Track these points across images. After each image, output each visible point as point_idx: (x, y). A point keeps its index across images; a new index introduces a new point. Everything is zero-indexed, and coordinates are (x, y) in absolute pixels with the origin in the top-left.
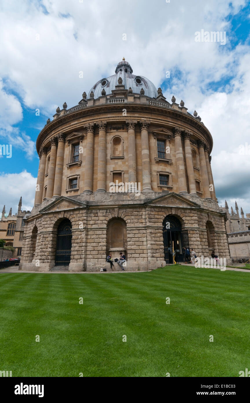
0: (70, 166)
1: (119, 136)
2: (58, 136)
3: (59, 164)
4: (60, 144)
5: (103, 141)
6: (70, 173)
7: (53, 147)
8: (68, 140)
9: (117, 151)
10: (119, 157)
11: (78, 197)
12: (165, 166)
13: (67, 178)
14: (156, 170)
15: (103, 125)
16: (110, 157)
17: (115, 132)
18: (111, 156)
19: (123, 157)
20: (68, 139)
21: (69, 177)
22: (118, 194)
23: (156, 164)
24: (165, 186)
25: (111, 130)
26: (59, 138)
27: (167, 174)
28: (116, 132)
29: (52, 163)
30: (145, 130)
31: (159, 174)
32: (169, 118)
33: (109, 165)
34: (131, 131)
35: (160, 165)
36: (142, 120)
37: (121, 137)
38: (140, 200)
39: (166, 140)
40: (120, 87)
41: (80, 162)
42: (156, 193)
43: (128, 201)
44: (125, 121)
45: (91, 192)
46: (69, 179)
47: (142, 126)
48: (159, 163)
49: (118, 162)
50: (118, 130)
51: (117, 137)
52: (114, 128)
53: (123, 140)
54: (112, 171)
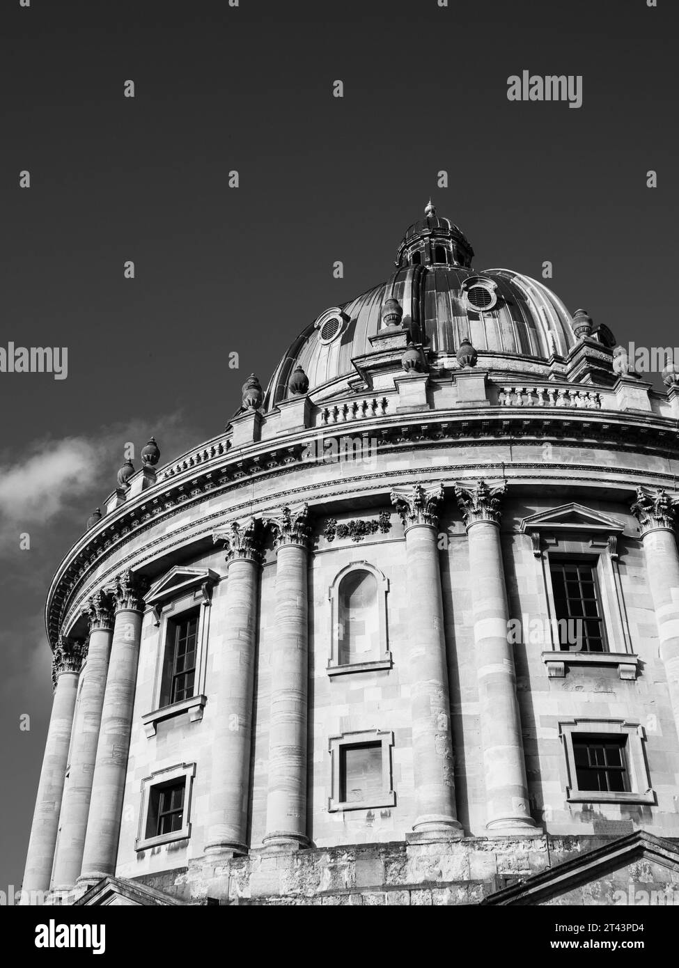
0: (156, 722)
1: (367, 564)
2: (113, 586)
3: (113, 718)
4: (124, 623)
5: (294, 597)
6: (157, 759)
7: (97, 639)
8: (152, 603)
9: (363, 633)
10: (365, 664)
11: (179, 880)
12: (602, 689)
13: (145, 780)
14: (556, 714)
15: (293, 524)
16: (327, 669)
17: (349, 547)
18: (332, 666)
19: (388, 665)
20: (153, 598)
21: (149, 778)
22: (357, 858)
23: (553, 684)
24: (611, 795)
25: (330, 540)
26: (120, 594)
27: (616, 729)
28: (355, 546)
29: (89, 713)
30: (482, 526)
31: (573, 734)
32: (600, 453)
33: (323, 705)
34: (420, 534)
35: (572, 686)
36: (465, 479)
37: (374, 567)
38: (469, 884)
39: (596, 557)
40: (388, 340)
41: (199, 701)
42: (551, 839)
43: (406, 893)
44: (388, 495)
45: (240, 849)
46: (153, 788)
47: (470, 505)
48: (565, 677)
49: (362, 690)
50: (362, 537)
51: (354, 568)
52: (344, 532)
53: (386, 580)
54: (336, 738)
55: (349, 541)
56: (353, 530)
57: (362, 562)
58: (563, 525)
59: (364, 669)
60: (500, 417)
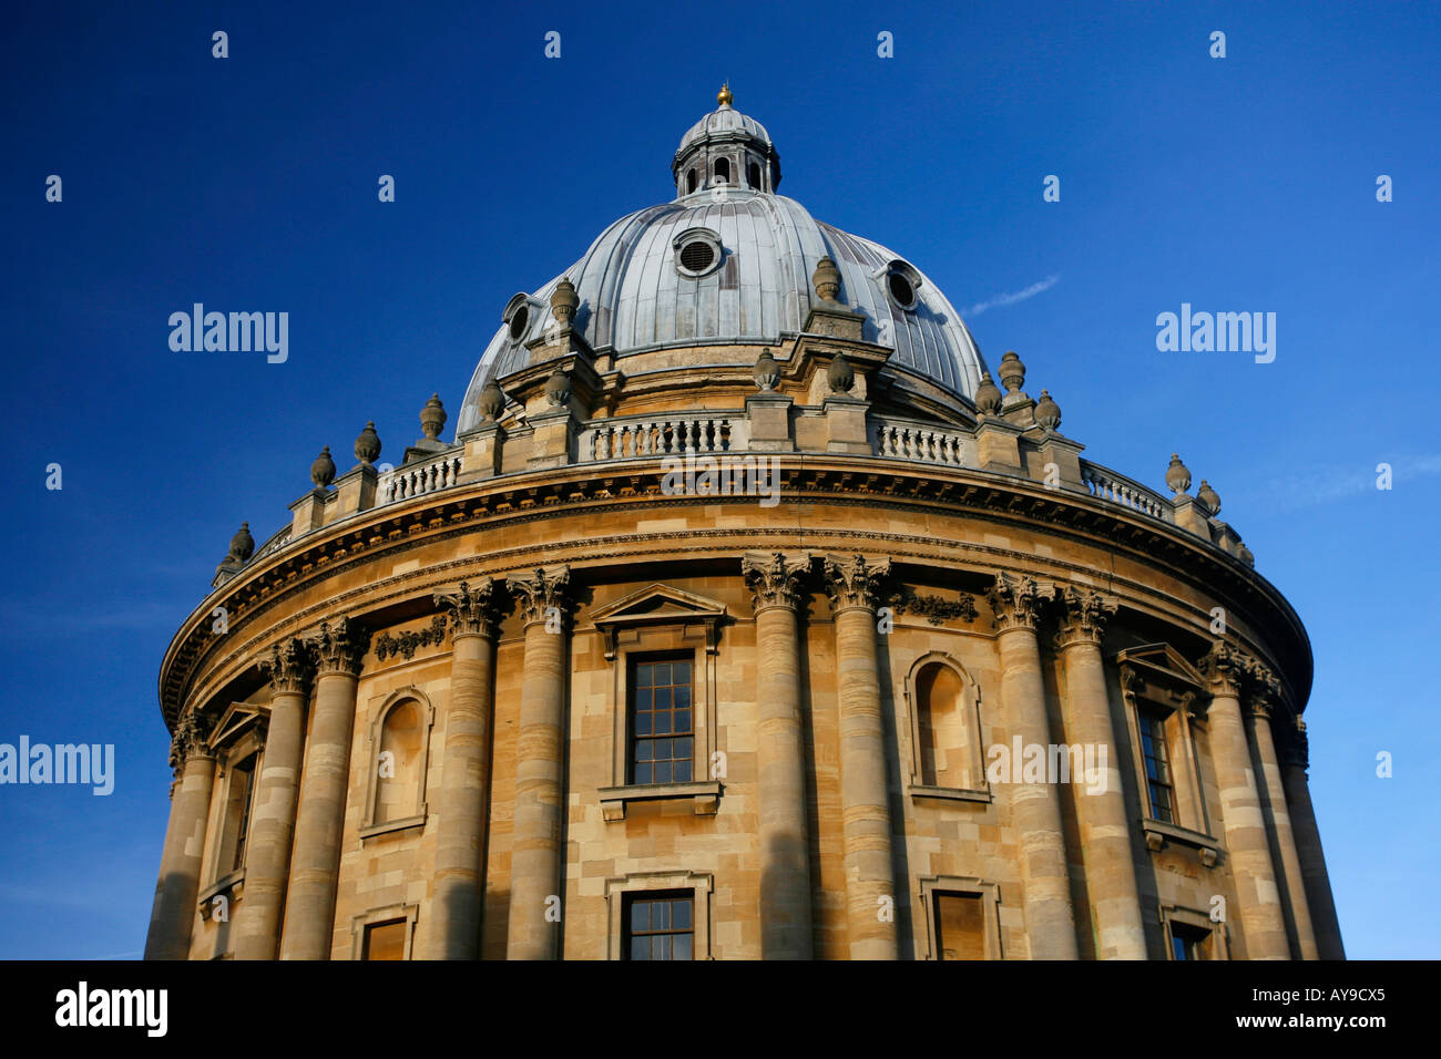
0: (625, 803)
1: (950, 659)
5: (874, 682)
6: (631, 855)
8: (601, 625)
10: (960, 791)
12: (1189, 873)
13: (609, 881)
15: (867, 582)
16: (913, 786)
17: (926, 629)
18: (916, 783)
19: (986, 798)
21: (620, 881)
25: (899, 612)
28: (933, 630)
30: (1092, 648)
34: (1028, 640)
35: (1168, 864)
36: (1078, 584)
37: (957, 663)
39: (1169, 711)
41: (715, 789)
46: (627, 894)
47: (1079, 618)
48: (1160, 852)
49: (956, 823)
50: (941, 620)
51: (934, 659)
52: (921, 608)
53: (975, 687)
54: (931, 880)
55: (923, 622)
56: (931, 608)
57: (945, 654)
58: (1157, 667)
59: (959, 797)
60: (1118, 517)
